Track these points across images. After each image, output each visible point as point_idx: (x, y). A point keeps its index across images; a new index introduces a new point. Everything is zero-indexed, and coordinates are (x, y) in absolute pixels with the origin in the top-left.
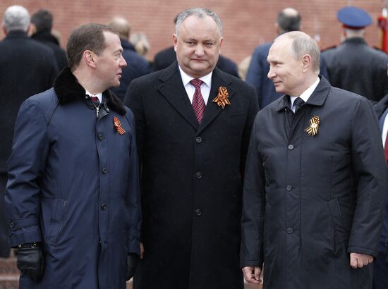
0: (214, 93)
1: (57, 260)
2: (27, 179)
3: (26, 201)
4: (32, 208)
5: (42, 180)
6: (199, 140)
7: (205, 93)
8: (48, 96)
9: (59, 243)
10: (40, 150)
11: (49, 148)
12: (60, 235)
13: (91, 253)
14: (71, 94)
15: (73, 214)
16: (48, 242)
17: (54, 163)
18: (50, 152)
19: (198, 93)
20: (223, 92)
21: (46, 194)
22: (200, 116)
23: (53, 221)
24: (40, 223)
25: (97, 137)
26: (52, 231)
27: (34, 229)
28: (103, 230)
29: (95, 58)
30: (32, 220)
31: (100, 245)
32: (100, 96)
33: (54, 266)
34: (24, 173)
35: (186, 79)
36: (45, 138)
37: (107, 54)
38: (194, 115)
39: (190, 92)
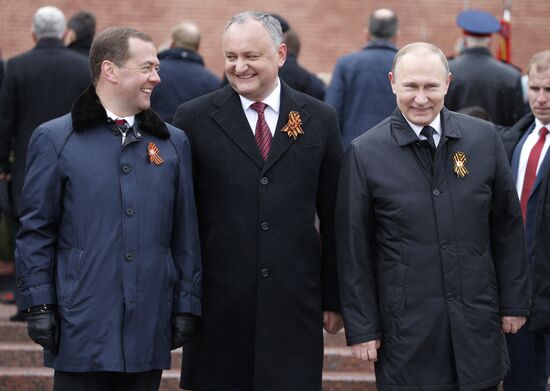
0: (283, 119)
1: (71, 326)
6: (264, 181)
9: (75, 303)
12: (76, 294)
14: (91, 117)
16: (61, 303)
17: (68, 205)
20: (295, 118)
21: (62, 244)
22: (266, 148)
23: (69, 277)
24: (53, 282)
25: (121, 171)
26: (66, 288)
27: (44, 288)
32: (130, 121)
33: (69, 332)
36: (57, 171)
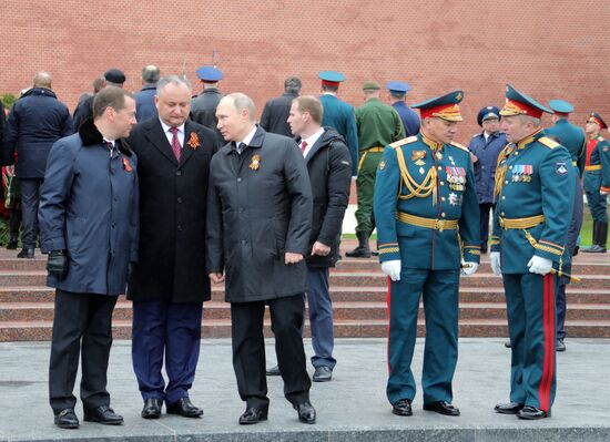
0: (188, 137)
2: (57, 201)
3: (55, 218)
4: (59, 223)
5: (67, 203)
6: (178, 174)
7: (181, 138)
8: (73, 139)
9: (79, 251)
10: (67, 180)
11: (74, 179)
12: (80, 245)
13: (103, 261)
14: (92, 138)
15: (91, 229)
16: (70, 250)
17: (77, 190)
18: (75, 182)
19: (175, 138)
20: (194, 137)
21: (70, 214)
22: (178, 155)
23: (75, 234)
24: (65, 236)
25: (111, 172)
26: (74, 242)
27: (61, 240)
28: (113, 243)
29: (115, 114)
30: (59, 233)
31: (110, 254)
32: (113, 143)
33: (75, 268)
34: (56, 196)
35: (166, 128)
36: (72, 170)
37: (124, 112)
38: (173, 155)
39: (170, 137)
